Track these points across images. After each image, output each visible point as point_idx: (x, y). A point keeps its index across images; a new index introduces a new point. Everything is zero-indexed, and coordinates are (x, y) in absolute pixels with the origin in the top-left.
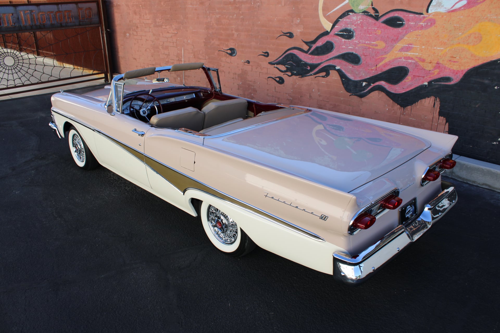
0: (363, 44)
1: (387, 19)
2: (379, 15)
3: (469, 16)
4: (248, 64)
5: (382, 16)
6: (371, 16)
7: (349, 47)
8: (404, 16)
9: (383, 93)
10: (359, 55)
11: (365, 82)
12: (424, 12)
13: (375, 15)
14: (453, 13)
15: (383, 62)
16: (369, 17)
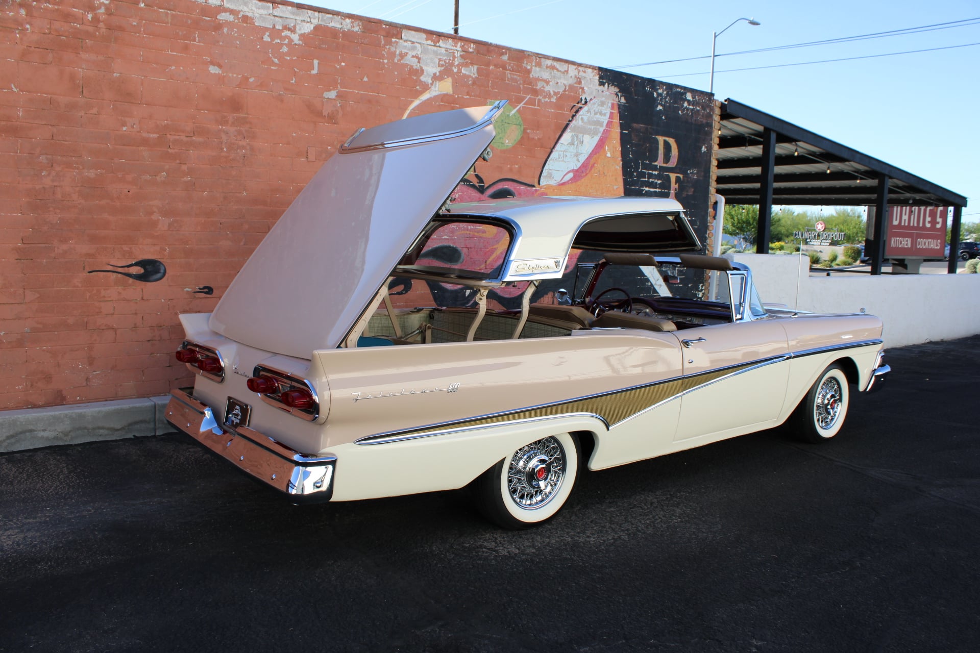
0: (464, 230)
1: (495, 192)
2: (484, 186)
3: (576, 190)
4: (208, 296)
5: (488, 187)
6: (474, 186)
7: (444, 237)
8: (515, 188)
9: (494, 301)
10: (459, 249)
11: (468, 289)
12: (536, 184)
13: (479, 185)
14: (563, 186)
15: (494, 256)
16: (471, 189)
